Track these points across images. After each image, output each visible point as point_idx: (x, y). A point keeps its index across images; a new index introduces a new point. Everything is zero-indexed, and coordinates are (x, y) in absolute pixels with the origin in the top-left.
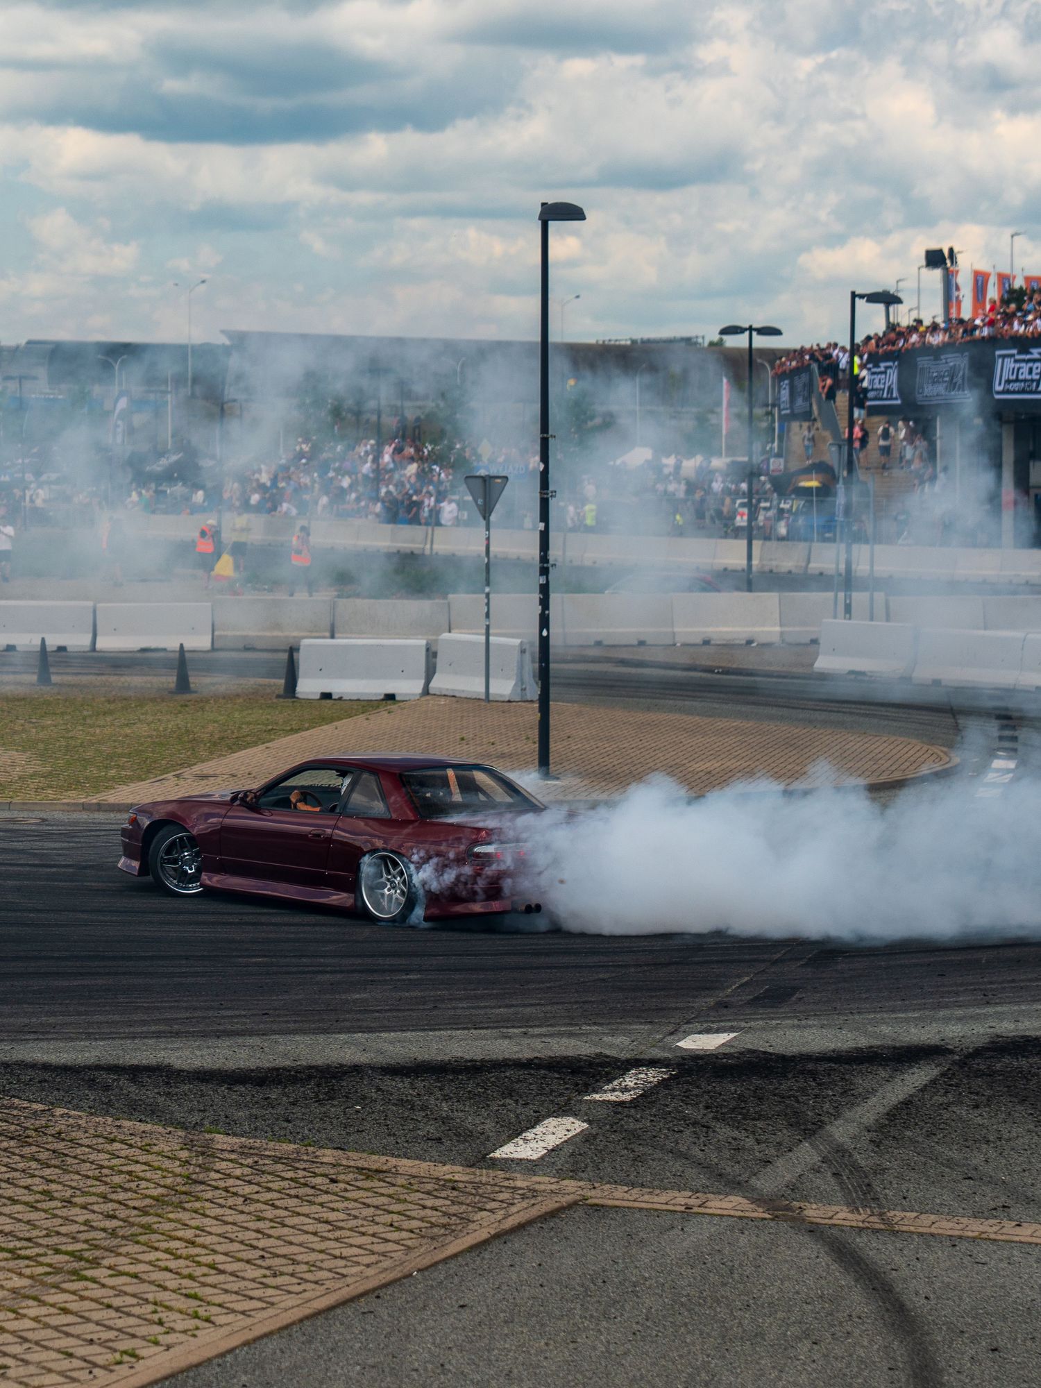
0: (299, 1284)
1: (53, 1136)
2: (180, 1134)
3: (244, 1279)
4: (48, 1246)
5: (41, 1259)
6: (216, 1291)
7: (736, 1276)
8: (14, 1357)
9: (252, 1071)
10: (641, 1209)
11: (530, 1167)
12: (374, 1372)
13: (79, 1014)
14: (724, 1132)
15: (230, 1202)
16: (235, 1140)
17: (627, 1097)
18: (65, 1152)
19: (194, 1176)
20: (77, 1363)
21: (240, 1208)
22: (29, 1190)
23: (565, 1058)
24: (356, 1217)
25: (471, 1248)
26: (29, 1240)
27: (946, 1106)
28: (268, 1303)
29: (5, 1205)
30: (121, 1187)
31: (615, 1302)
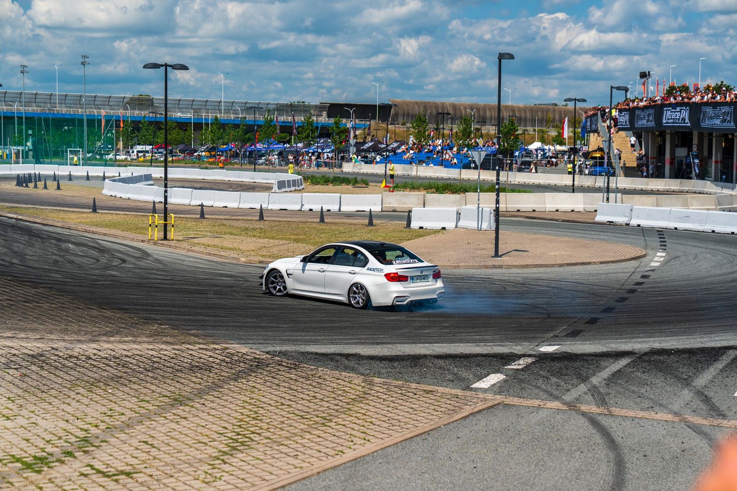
0: (401, 429)
1: (318, 377)
2: (362, 377)
3: (382, 427)
4: (314, 415)
5: (311, 419)
6: (372, 431)
7: (555, 429)
8: (301, 452)
9: (388, 356)
10: (522, 406)
11: (485, 391)
12: (426, 460)
13: (329, 336)
14: (554, 380)
15: (379, 401)
16: (381, 380)
17: (520, 367)
18: (322, 383)
19: (366, 392)
20: (322, 454)
21: (381, 403)
22: (309, 396)
23: (498, 353)
24: (422, 407)
25: (462, 418)
26: (308, 412)
27: (632, 372)
28: (390, 435)
29: (300, 401)
30: (340, 395)
31: (512, 437)
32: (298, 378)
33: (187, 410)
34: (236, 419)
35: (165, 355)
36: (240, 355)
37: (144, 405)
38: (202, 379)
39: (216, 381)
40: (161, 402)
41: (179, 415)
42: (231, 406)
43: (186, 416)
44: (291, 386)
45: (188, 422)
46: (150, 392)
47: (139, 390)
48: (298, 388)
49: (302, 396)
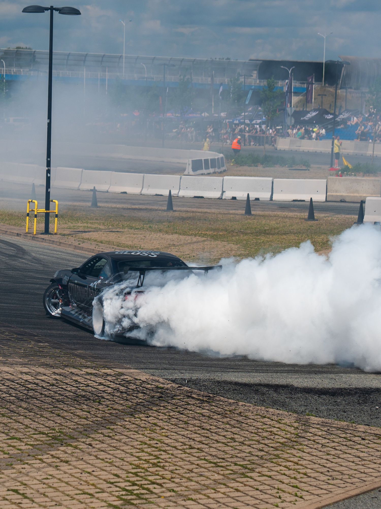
0: (344, 484)
1: (237, 414)
2: (295, 415)
3: (319, 480)
4: (232, 462)
5: (228, 467)
6: (306, 485)
9: (330, 389)
15: (316, 446)
16: (320, 419)
18: (242, 421)
19: (300, 435)
21: (319, 449)
22: (225, 437)
24: (372, 456)
26: (223, 459)
28: (329, 491)
29: (214, 443)
30: (266, 438)
32: (212, 414)
33: (69, 452)
34: (131, 464)
35: (43, 381)
36: (138, 382)
37: (15, 444)
38: (89, 412)
39: (107, 415)
40: (36, 440)
41: (58, 458)
42: (125, 448)
43: (67, 459)
44: (203, 424)
45: (70, 467)
46: (23, 427)
47: (9, 425)
48: (211, 427)
49: (216, 437)
